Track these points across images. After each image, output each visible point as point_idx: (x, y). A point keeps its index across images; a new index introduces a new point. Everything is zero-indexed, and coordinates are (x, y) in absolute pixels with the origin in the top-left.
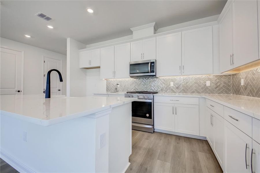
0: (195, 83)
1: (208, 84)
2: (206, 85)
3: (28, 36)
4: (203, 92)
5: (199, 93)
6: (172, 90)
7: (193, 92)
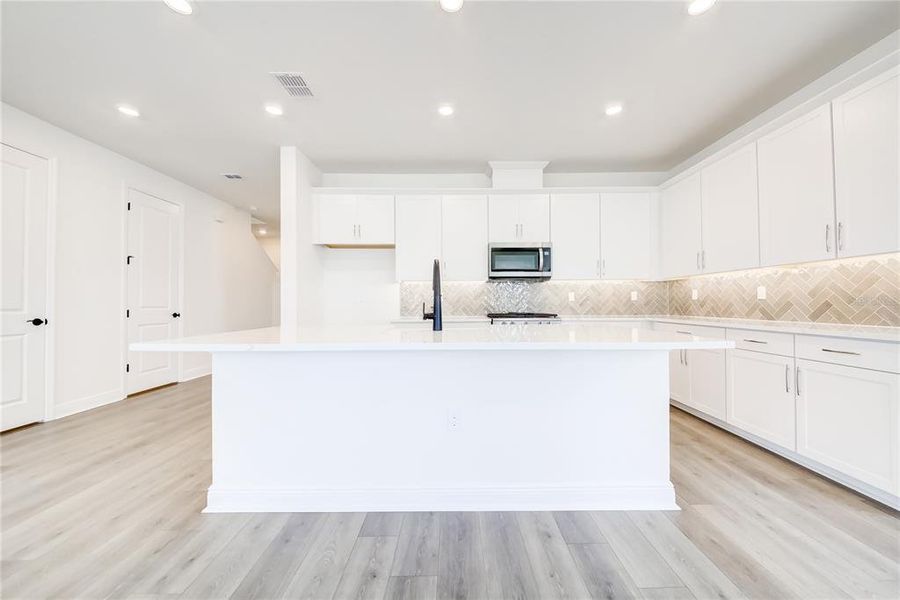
0: (614, 294)
1: (634, 296)
2: (630, 298)
3: (128, 111)
4: (625, 312)
5: (619, 313)
6: (571, 308)
7: (610, 313)
